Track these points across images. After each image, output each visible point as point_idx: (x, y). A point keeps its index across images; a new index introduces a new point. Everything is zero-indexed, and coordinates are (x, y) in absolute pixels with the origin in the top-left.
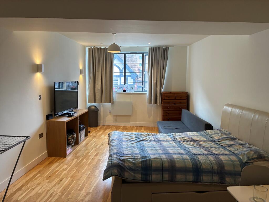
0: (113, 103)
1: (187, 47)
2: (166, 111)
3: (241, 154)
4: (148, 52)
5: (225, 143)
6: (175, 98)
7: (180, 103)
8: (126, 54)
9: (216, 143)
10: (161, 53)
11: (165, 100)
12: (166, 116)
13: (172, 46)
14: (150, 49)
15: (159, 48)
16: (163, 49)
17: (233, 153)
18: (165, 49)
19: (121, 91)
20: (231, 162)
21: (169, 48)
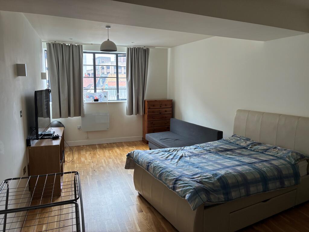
0: (83, 116)
1: (167, 49)
2: (151, 122)
3: (286, 157)
4: (126, 53)
5: (258, 148)
6: (161, 107)
7: (166, 111)
8: (96, 54)
9: (249, 149)
10: (141, 55)
11: (150, 110)
12: (152, 127)
13: (153, 47)
14: (128, 49)
15: (139, 49)
16: (144, 50)
17: (276, 157)
18: (146, 50)
19: (92, 101)
20: (284, 166)
21: (150, 49)
